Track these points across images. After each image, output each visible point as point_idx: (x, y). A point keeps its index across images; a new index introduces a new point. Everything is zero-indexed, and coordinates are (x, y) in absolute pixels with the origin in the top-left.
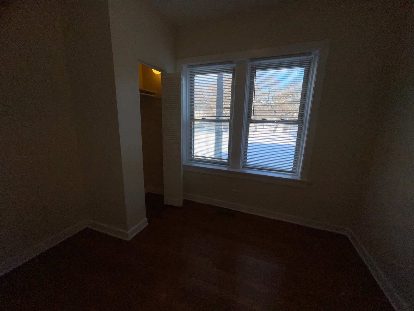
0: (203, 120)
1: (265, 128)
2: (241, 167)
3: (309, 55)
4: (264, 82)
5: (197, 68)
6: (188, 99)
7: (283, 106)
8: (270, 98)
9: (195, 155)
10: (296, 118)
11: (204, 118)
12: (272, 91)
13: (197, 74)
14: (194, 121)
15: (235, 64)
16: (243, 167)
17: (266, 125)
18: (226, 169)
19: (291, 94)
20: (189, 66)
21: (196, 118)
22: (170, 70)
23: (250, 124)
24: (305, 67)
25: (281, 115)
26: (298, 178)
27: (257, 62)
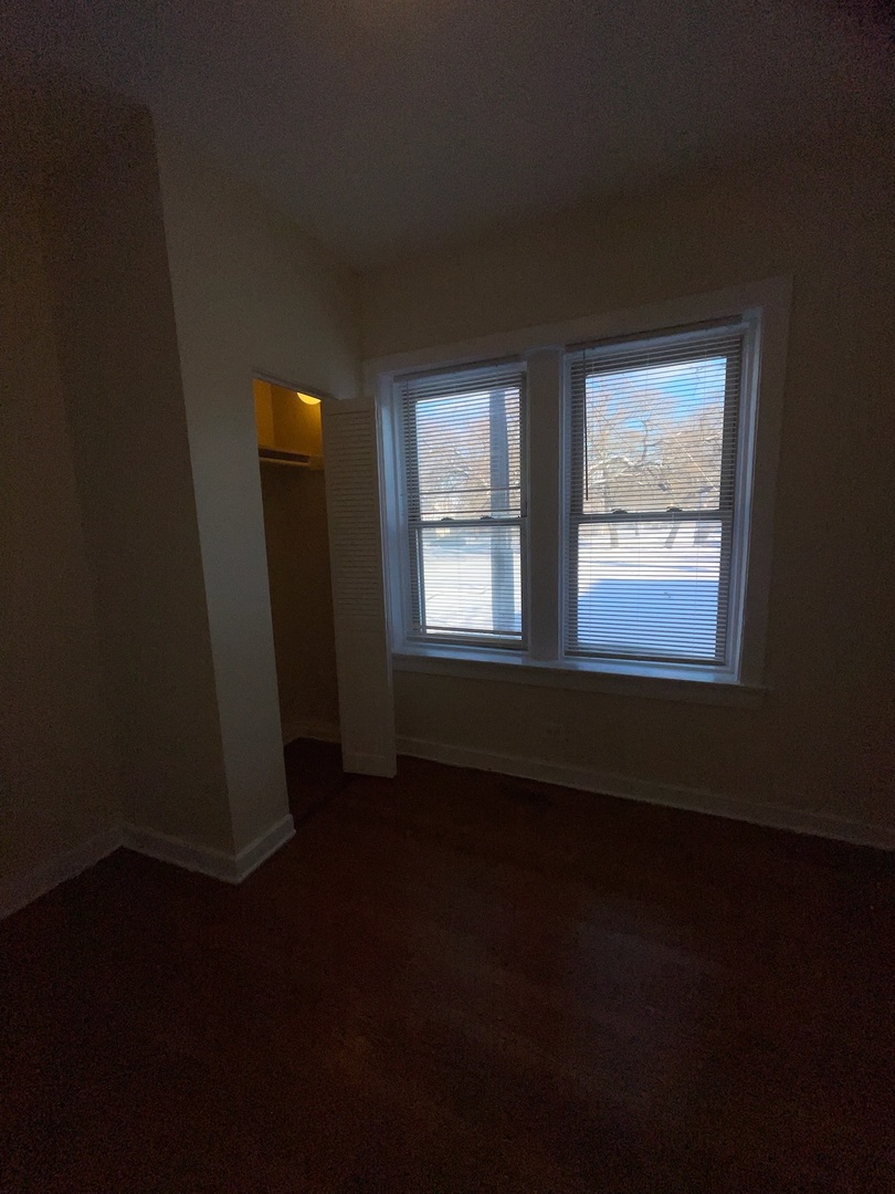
0: (446, 523)
1: (641, 536)
2: (561, 650)
3: (736, 323)
4: (631, 405)
5: (420, 381)
6: (401, 466)
7: (689, 470)
8: (649, 448)
9: (428, 624)
10: (711, 502)
11: (447, 519)
12: (655, 427)
13: (421, 397)
14: (420, 530)
15: (525, 363)
16: (567, 653)
17: (642, 526)
18: (517, 661)
19: (712, 432)
20: (398, 378)
21: (425, 518)
22: (345, 392)
23: (580, 528)
24: (727, 355)
25: (686, 495)
26: (731, 677)
27: (588, 352)
